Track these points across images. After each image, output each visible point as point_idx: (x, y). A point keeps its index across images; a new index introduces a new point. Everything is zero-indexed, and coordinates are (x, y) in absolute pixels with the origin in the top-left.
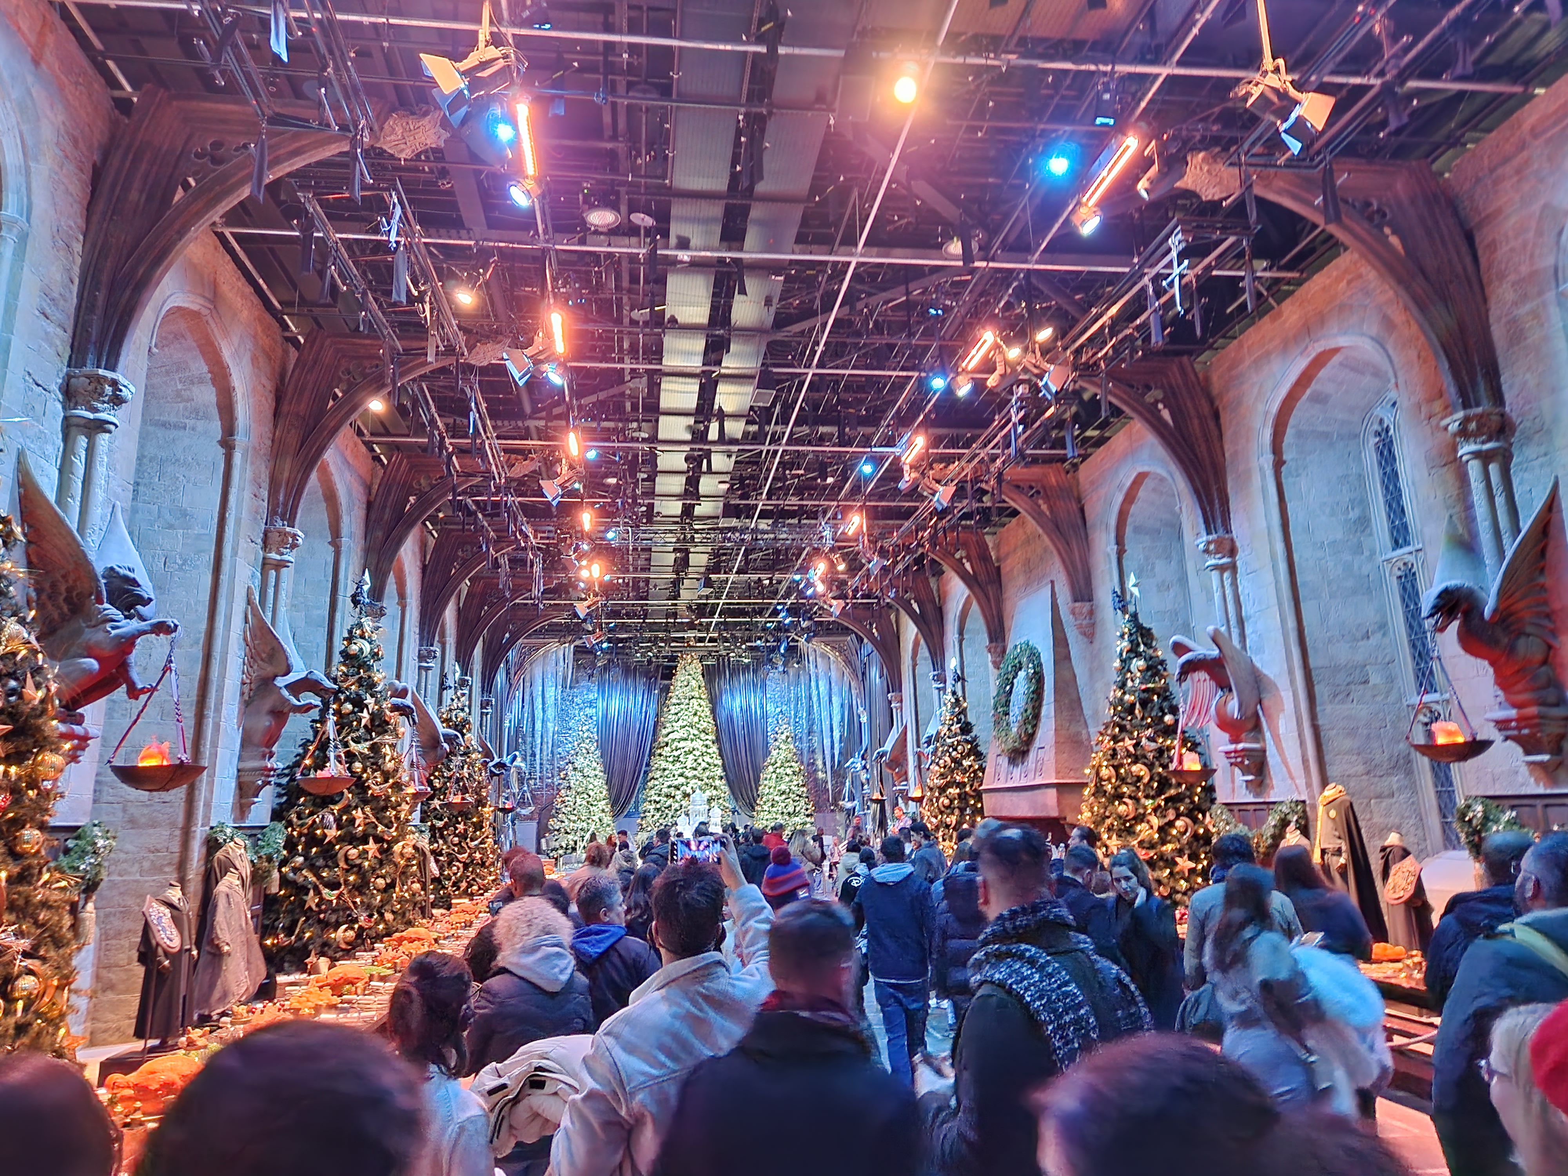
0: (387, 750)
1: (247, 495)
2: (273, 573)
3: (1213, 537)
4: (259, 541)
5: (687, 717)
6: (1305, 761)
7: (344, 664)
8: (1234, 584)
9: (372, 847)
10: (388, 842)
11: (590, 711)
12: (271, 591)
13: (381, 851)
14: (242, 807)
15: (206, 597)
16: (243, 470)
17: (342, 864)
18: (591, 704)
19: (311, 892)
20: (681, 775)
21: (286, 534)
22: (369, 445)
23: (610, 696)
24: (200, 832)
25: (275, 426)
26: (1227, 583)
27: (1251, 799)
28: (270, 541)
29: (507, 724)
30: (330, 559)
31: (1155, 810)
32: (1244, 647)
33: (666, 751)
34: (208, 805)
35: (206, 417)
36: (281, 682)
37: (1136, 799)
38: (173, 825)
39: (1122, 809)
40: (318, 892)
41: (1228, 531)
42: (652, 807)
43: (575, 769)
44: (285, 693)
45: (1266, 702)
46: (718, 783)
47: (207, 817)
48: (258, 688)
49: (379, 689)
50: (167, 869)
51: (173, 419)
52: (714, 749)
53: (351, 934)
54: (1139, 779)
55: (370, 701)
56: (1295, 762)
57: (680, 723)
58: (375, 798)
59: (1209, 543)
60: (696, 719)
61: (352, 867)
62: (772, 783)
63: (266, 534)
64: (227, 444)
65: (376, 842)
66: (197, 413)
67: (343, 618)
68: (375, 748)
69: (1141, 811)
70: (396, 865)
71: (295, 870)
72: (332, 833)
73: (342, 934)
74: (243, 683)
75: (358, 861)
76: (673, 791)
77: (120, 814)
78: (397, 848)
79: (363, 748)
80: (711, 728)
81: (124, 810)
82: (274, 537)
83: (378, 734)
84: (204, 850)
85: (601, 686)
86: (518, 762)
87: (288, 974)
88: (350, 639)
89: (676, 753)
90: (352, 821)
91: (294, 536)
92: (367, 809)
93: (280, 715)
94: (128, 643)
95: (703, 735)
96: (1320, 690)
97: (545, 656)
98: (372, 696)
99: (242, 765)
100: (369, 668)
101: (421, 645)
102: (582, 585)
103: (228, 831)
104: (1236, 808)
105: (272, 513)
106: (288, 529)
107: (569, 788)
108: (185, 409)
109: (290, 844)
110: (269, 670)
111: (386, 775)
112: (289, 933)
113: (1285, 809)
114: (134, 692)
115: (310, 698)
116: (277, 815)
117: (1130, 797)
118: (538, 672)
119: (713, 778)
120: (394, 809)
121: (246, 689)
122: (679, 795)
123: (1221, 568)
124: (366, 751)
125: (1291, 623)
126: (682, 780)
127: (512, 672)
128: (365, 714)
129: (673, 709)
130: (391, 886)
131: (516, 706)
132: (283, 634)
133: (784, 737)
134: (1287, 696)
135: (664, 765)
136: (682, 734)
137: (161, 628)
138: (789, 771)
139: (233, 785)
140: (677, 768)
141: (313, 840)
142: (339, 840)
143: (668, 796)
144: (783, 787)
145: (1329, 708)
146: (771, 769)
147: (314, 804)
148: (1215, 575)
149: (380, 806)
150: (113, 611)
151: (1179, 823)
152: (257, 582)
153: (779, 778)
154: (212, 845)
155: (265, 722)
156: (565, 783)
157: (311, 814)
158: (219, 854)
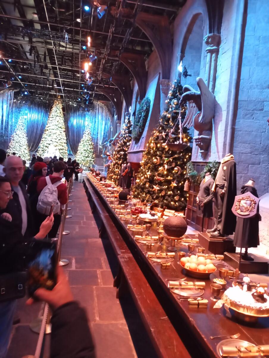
3: (212, 34)
5: (55, 122)
6: (225, 144)
8: (216, 60)
23: (32, 112)
26: (213, 59)
27: (201, 160)
31: (167, 163)
32: (213, 92)
33: (47, 132)
37: (161, 157)
39: (155, 160)
41: (219, 32)
42: (42, 149)
43: (16, 134)
45: (216, 117)
46: (63, 144)
52: (64, 134)
54: (164, 149)
56: (221, 145)
57: (53, 124)
59: (209, 37)
60: (58, 123)
62: (82, 147)
69: (162, 162)
76: (48, 145)
80: (63, 127)
89: (50, 133)
95: (60, 129)
96: (240, 112)
104: (196, 164)
113: (211, 165)
117: (159, 156)
119: (62, 143)
123: (212, 52)
125: (235, 77)
126: (51, 142)
129: (51, 119)
133: (87, 133)
134: (224, 114)
135: (46, 137)
136: (53, 127)
138: (88, 144)
140: (50, 138)
143: (46, 147)
144: (86, 149)
145: (241, 121)
146: (82, 142)
148: (209, 55)
151: (176, 169)
153: (84, 146)
156: (13, 139)
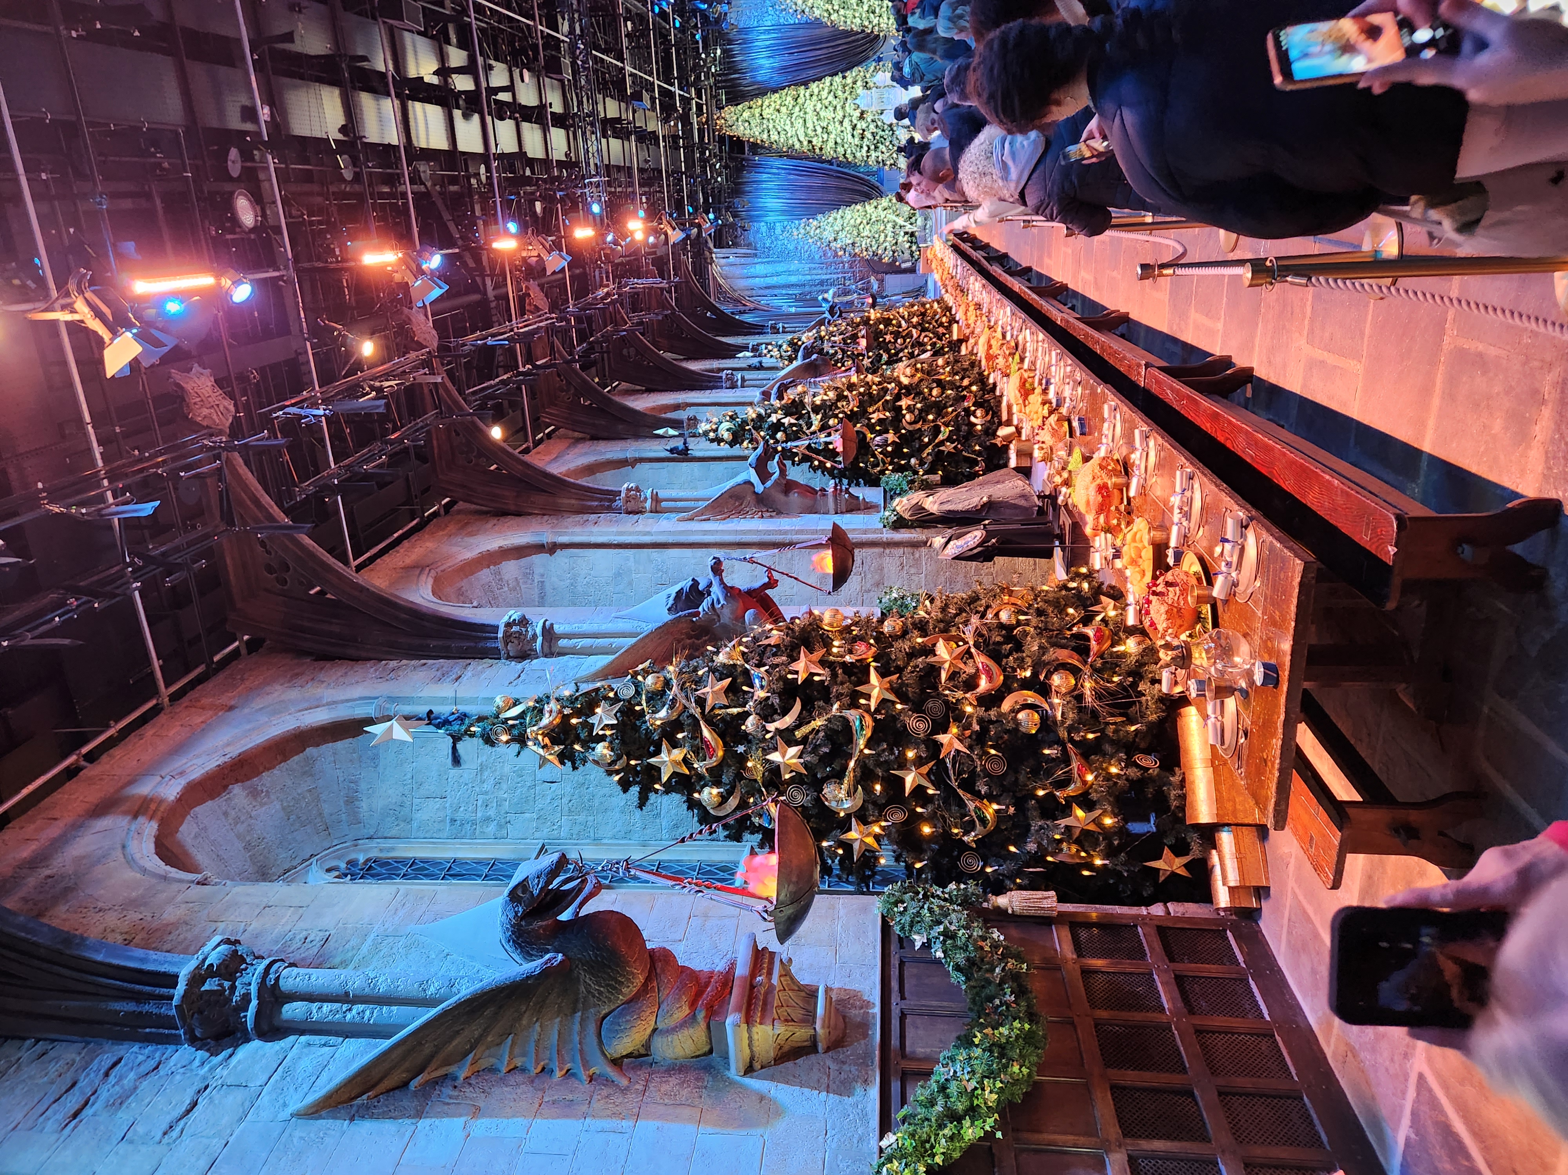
0: (818, 400)
1: (595, 529)
2: (664, 504)
4: (636, 517)
5: (782, 121)
7: (741, 443)
9: (904, 403)
10: (900, 390)
11: (779, 228)
12: (680, 504)
13: (907, 395)
14: (868, 507)
15: (688, 552)
16: (573, 534)
17: (918, 426)
18: (771, 228)
19: (942, 448)
20: (841, 123)
21: (627, 497)
22: (537, 443)
23: (761, 209)
24: (889, 535)
25: (530, 514)
28: (635, 508)
29: (793, 310)
30: (647, 466)
33: (817, 142)
34: (865, 532)
35: (530, 567)
36: (759, 488)
38: (881, 555)
40: (942, 443)
42: (873, 154)
43: (835, 240)
44: (769, 484)
46: (849, 81)
47: (875, 531)
48: (765, 506)
49: (763, 412)
50: (917, 556)
51: (537, 591)
52: (814, 86)
53: (979, 413)
55: (774, 418)
57: (787, 128)
58: (861, 405)
60: (783, 109)
61: (921, 417)
62: (850, 14)
63: (629, 513)
64: (552, 548)
65: (900, 399)
66: (528, 574)
67: (701, 450)
68: (816, 409)
70: (921, 380)
71: (922, 463)
72: (891, 437)
73: (978, 420)
74: (762, 517)
75: (917, 412)
76: (857, 132)
77: (872, 593)
78: (905, 381)
79: (816, 419)
80: (792, 92)
81: (869, 591)
82: (631, 506)
83: (804, 408)
84: (902, 530)
85: (752, 219)
86: (829, 296)
87: (1008, 459)
88: (719, 440)
89: (819, 130)
90: (880, 421)
91: (629, 490)
92: (871, 410)
93: (788, 486)
94: (730, 592)
95: (800, 101)
97: (725, 278)
98: (769, 416)
99: (832, 511)
100: (744, 422)
101: (721, 387)
102: (651, 239)
103: (887, 513)
105: (609, 509)
106: (623, 495)
107: (853, 244)
108: (525, 583)
109: (899, 469)
110: (749, 498)
111: (841, 397)
112: (976, 463)
114: (772, 583)
115: (773, 466)
116: (874, 482)
118: (742, 283)
119: (844, 86)
120: (871, 387)
121: (766, 514)
122: (861, 125)
124: (819, 417)
126: (846, 122)
127: (742, 308)
128: (786, 421)
129: (774, 137)
130: (940, 384)
131: (776, 302)
132: (716, 491)
135: (831, 144)
136: (799, 124)
137: (717, 568)
139: (848, 515)
140: (834, 129)
141: (897, 451)
142: (897, 431)
143: (862, 137)
146: (834, 17)
147: (866, 455)
149: (868, 399)
150: (705, 605)
152: (673, 515)
154: (900, 524)
155: (794, 496)
156: (849, 248)
157: (874, 456)
158: (906, 516)
